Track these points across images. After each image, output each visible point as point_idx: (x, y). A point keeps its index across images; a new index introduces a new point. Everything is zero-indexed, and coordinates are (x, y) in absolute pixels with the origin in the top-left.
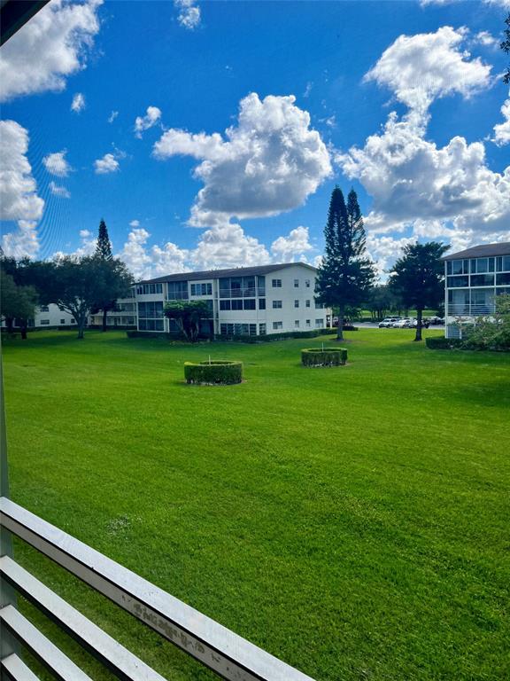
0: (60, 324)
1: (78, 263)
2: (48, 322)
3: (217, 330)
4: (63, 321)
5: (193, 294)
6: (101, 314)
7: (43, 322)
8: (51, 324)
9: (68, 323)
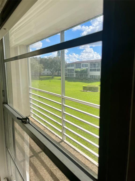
0: (47, 74)
1: (53, 58)
2: (44, 74)
3: (89, 77)
4: (48, 74)
5: (82, 67)
6: (57, 72)
7: (43, 74)
8: (45, 74)
9: (49, 74)
